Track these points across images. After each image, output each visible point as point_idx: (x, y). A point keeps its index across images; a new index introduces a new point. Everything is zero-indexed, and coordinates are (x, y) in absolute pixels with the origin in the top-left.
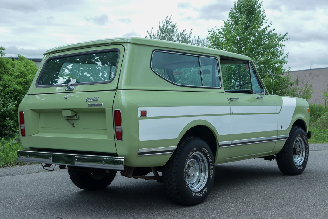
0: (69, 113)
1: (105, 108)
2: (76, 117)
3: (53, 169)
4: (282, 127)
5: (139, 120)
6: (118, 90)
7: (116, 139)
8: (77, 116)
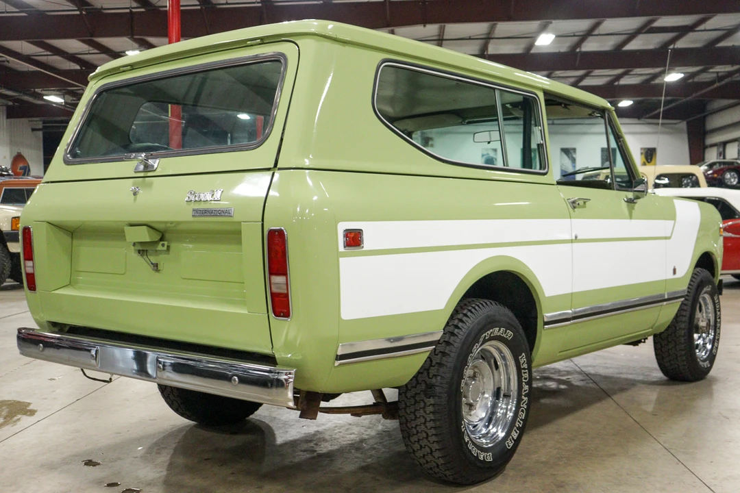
0: (144, 235)
1: (239, 223)
2: (163, 245)
3: (111, 379)
4: (675, 272)
5: (341, 259)
6: (280, 169)
7: (272, 315)
8: (166, 243)
